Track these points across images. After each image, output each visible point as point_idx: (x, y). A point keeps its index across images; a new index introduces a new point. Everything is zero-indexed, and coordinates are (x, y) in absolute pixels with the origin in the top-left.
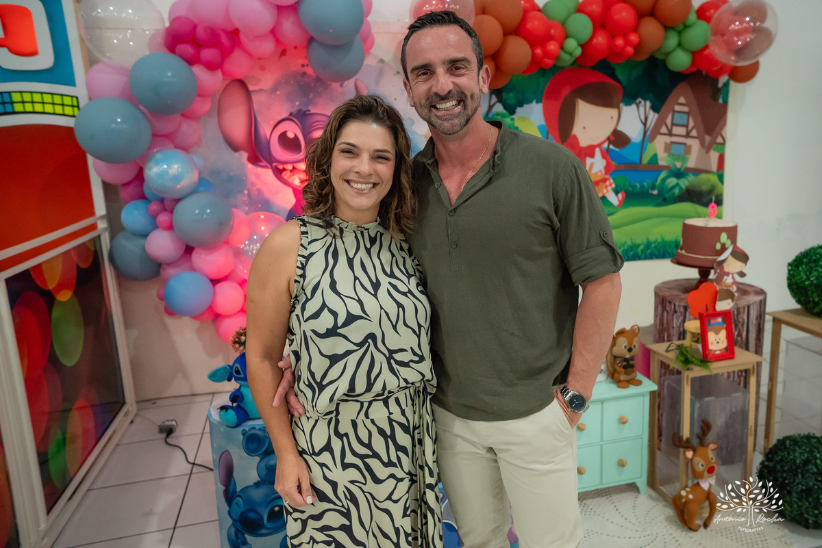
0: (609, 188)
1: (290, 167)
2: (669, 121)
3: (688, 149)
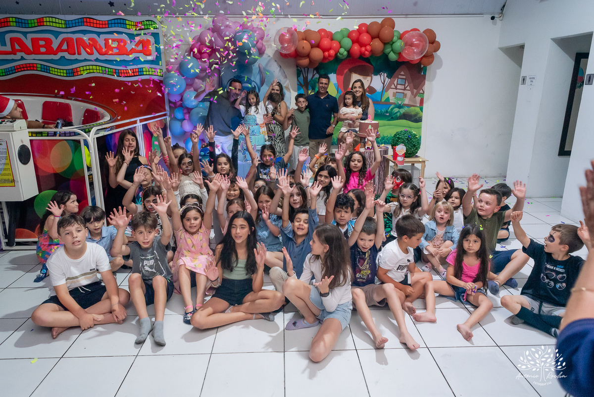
2: (395, 83)
3: (405, 95)
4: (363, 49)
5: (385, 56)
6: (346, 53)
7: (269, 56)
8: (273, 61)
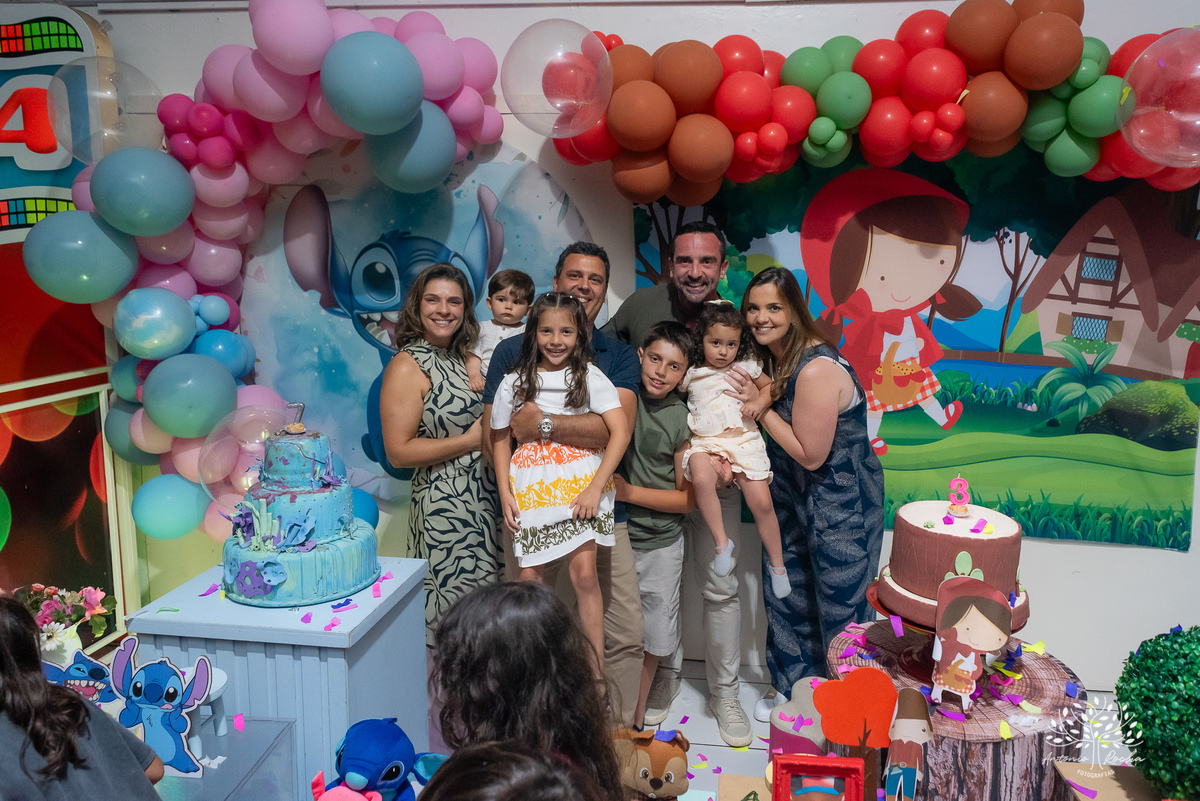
0: (929, 392)
1: (377, 317)
2: (1071, 273)
3: (1116, 330)
4: (925, 120)
5: (1030, 159)
6: (839, 139)
7: (521, 156)
8: (539, 174)
